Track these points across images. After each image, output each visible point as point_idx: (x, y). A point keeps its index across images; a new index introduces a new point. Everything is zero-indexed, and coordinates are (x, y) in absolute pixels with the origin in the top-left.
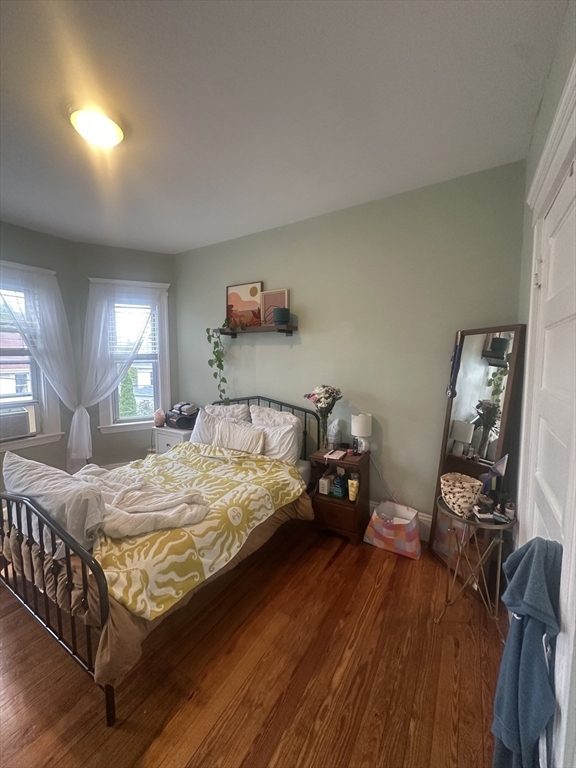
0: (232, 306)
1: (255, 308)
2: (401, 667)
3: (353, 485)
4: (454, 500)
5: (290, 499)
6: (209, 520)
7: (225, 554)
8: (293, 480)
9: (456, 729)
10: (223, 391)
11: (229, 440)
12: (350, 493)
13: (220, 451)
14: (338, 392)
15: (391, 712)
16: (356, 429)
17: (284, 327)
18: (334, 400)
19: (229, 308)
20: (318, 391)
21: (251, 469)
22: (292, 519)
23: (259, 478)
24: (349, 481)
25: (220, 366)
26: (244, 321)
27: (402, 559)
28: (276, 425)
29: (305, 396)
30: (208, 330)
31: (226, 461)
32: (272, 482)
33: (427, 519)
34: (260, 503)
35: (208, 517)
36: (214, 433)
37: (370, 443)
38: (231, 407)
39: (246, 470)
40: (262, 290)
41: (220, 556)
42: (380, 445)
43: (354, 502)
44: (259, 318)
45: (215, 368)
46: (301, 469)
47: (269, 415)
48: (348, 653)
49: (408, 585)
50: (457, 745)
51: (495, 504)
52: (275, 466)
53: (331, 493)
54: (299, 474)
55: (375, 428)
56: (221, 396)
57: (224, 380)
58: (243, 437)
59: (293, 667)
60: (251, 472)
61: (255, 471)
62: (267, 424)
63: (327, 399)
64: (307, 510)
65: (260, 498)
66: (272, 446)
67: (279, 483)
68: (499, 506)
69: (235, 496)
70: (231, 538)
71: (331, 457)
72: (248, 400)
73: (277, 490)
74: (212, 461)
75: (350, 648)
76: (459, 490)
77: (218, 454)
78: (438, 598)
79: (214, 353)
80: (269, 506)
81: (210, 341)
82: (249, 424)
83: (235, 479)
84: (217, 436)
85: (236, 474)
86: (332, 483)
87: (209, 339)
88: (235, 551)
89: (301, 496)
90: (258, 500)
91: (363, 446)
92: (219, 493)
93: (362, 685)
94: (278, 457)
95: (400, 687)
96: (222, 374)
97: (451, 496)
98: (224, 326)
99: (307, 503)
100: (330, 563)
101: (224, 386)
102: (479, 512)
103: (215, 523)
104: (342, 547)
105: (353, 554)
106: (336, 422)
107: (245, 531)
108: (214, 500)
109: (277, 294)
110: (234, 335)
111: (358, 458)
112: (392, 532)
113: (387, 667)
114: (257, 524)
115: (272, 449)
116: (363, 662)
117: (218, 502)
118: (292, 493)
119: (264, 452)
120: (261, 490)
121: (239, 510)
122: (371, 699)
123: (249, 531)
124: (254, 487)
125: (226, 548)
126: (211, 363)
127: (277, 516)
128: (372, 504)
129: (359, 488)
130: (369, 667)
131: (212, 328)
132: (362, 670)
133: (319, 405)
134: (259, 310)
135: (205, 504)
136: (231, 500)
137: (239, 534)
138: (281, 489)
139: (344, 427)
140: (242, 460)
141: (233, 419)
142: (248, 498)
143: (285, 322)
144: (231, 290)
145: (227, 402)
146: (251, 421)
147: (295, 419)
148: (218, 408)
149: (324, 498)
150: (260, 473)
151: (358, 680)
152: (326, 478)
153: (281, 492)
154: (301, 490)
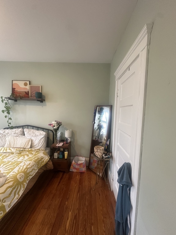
0: (15, 89)
1: (27, 91)
2: (86, 210)
3: (66, 153)
4: (98, 154)
5: (44, 163)
6: (6, 183)
7: (17, 196)
8: (45, 156)
9: (103, 221)
10: (10, 123)
11: (14, 144)
12: (65, 156)
13: (10, 149)
14: (61, 123)
15: (86, 227)
16: (67, 135)
17: (40, 99)
18: (59, 126)
19: (13, 89)
20: (54, 123)
21: (26, 155)
22: (44, 170)
23: (30, 158)
24: (65, 152)
25: (9, 113)
26: (21, 95)
27: (82, 173)
28: (36, 136)
29: (49, 125)
30: (2, 97)
31: (12, 153)
32: (36, 158)
33: (88, 159)
34: (32, 168)
35: (7, 182)
36: (5, 141)
37: (71, 139)
38: (14, 130)
39: (24, 155)
40: (30, 84)
41: (14, 198)
42: (74, 139)
43: (67, 159)
44: (28, 94)
45: (6, 114)
46: (47, 151)
47: (33, 132)
48: (70, 213)
49: (85, 181)
50: (104, 227)
51: (107, 153)
52: (37, 152)
53: (58, 157)
54: (47, 153)
55: (73, 134)
56: (9, 126)
57: (10, 119)
58: (21, 142)
59: (51, 230)
60: (26, 156)
61: (28, 155)
62: (32, 136)
63: (57, 125)
64: (51, 166)
65: (32, 166)
66: (35, 144)
67: (39, 158)
68: (108, 153)
69: (20, 168)
70: (19, 188)
71: (59, 145)
72: (23, 127)
73: (38, 161)
74: (5, 154)
75: (70, 211)
76: (99, 151)
77: (8, 151)
78: (93, 182)
79: (5, 107)
80: (36, 169)
81: (3, 102)
82: (24, 136)
83: (19, 160)
84: (7, 143)
85: (19, 158)
86: (59, 154)
87: (2, 101)
88: (21, 193)
89: (48, 161)
90: (31, 167)
91: (69, 140)
92: (11, 169)
93: (76, 223)
94: (38, 148)
95: (87, 217)
96: (10, 116)
97: (97, 153)
98: (11, 96)
99: (51, 163)
100: (59, 182)
101: (10, 121)
102: (105, 156)
103: (11, 184)
104: (63, 175)
105: (67, 177)
106: (60, 133)
107: (26, 182)
108: (8, 173)
109: (36, 87)
110: (16, 100)
111: (68, 144)
112: (79, 166)
113: (83, 212)
114: (31, 177)
115: (35, 145)
116: (75, 214)
117: (11, 173)
118: (45, 161)
119: (31, 147)
120: (32, 163)
121: (23, 174)
122: (80, 226)
123: (27, 182)
124: (28, 162)
125: (17, 193)
126: (3, 111)
127: (39, 171)
128: (71, 158)
129: (68, 154)
130: (77, 215)
131: (4, 96)
132: (75, 217)
133: (54, 128)
134: (28, 92)
135: (4, 176)
136: (18, 171)
137: (23, 184)
138: (40, 160)
139: (62, 134)
140: (21, 151)
141: (15, 135)
142: (26, 168)
143: (40, 98)
144: (14, 82)
145: (12, 128)
146: (24, 135)
147: (44, 133)
148: (7, 131)
149: (56, 160)
150: (30, 156)
151: (75, 222)
152: (56, 152)
153: (40, 162)
154: (48, 159)
